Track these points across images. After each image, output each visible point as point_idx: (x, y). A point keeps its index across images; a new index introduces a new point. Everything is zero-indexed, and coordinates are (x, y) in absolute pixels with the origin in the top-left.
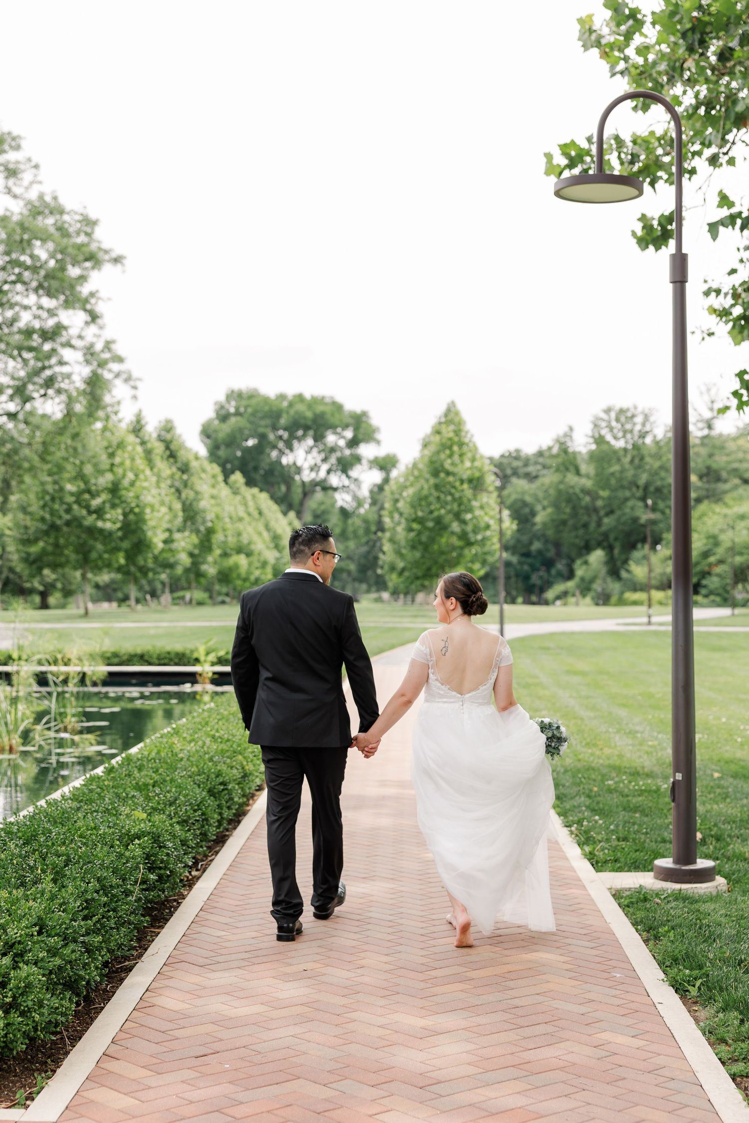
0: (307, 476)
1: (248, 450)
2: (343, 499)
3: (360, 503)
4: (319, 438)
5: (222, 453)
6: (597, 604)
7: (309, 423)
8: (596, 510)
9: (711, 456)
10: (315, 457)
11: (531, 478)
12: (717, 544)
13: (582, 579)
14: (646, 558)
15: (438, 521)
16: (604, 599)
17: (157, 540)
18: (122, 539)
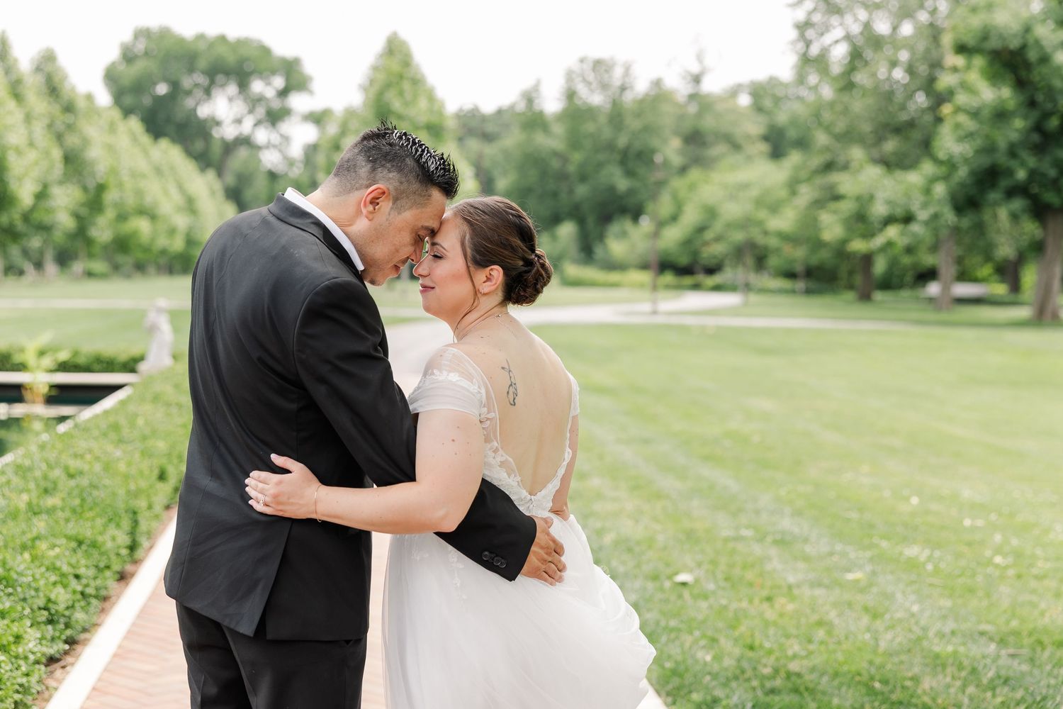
3: (291, 165)
5: (128, 100)
7: (233, 67)
8: (566, 176)
9: (700, 116)
10: (240, 107)
12: (713, 217)
14: (624, 232)
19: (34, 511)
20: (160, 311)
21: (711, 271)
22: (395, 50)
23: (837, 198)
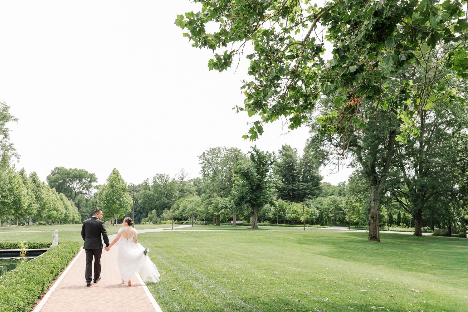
0: (77, 191)
1: (61, 183)
2: (87, 197)
3: (91, 198)
4: (80, 180)
5: (52, 184)
6: (154, 224)
7: (78, 177)
8: (154, 200)
9: (183, 186)
10: (79, 185)
11: (137, 191)
12: (186, 208)
13: (150, 217)
14: (167, 212)
15: (113, 201)
16: (155, 223)
17: (25, 205)
18: (13, 205)
19: (17, 283)
20: (56, 233)
21: (185, 220)
22: (115, 172)
23: (212, 203)
